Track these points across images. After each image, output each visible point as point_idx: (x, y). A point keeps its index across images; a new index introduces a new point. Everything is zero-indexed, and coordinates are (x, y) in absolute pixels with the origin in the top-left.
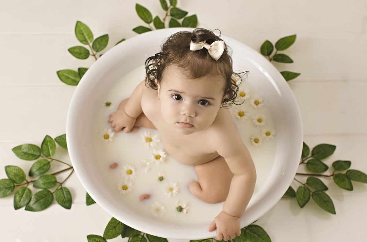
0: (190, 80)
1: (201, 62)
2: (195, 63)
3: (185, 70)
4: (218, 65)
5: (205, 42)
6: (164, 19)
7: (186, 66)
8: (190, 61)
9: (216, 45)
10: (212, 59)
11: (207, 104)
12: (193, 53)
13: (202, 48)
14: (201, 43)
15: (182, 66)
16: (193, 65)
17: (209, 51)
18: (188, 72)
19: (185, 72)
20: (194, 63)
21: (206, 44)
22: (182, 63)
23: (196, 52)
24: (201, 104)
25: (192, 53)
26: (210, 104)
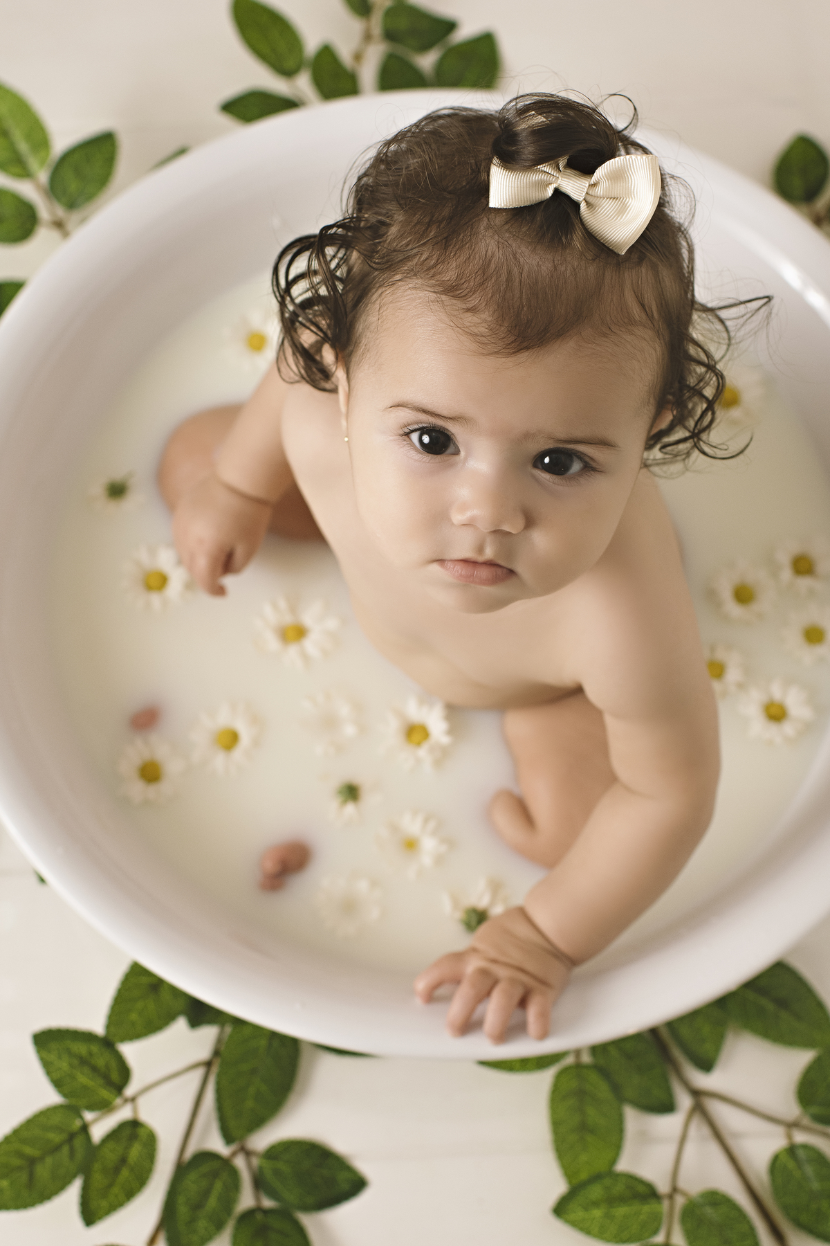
0: (492, 362)
1: (546, 267)
2: (516, 271)
3: (468, 310)
4: (629, 277)
5: (562, 163)
6: (358, 57)
7: (473, 291)
8: (493, 266)
9: (618, 176)
10: (599, 247)
11: (576, 467)
12: (507, 223)
13: (550, 192)
14: (545, 167)
15: (451, 290)
16: (509, 280)
17: (583, 206)
18: (481, 321)
19: (469, 318)
20: (509, 272)
21: (569, 171)
22: (450, 275)
23: (518, 214)
24: (547, 469)
25: (499, 220)
26: (590, 467)
